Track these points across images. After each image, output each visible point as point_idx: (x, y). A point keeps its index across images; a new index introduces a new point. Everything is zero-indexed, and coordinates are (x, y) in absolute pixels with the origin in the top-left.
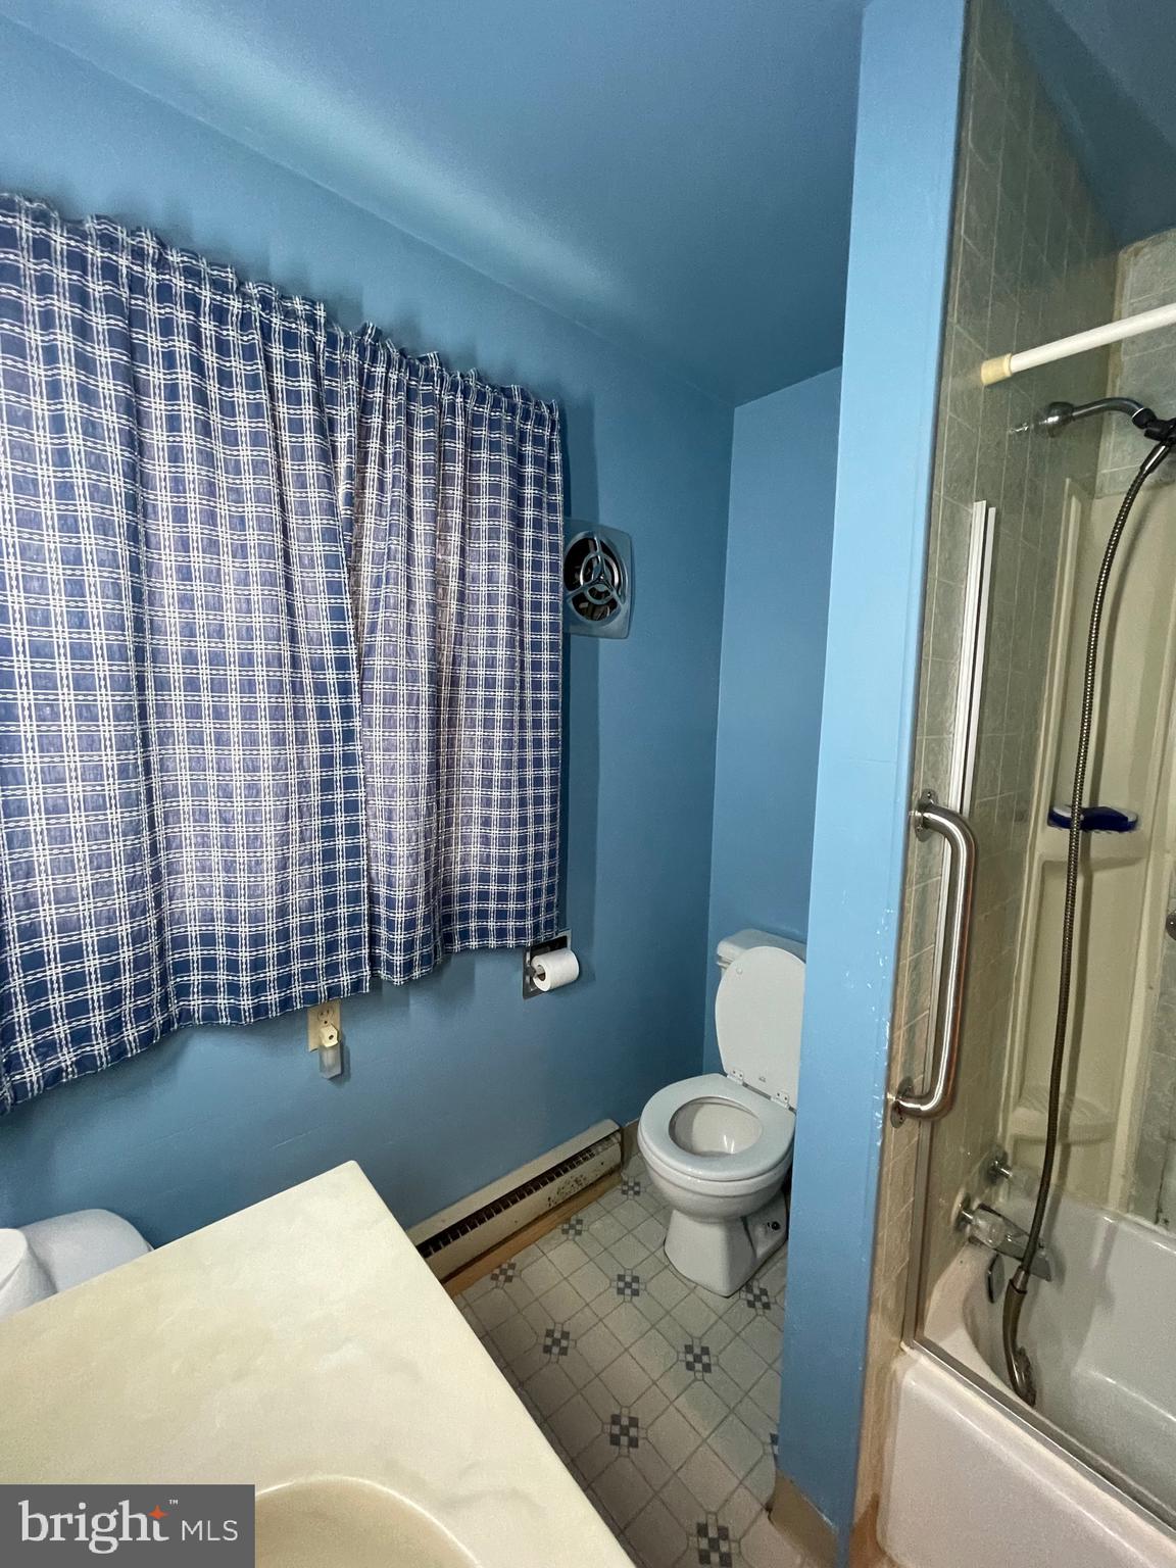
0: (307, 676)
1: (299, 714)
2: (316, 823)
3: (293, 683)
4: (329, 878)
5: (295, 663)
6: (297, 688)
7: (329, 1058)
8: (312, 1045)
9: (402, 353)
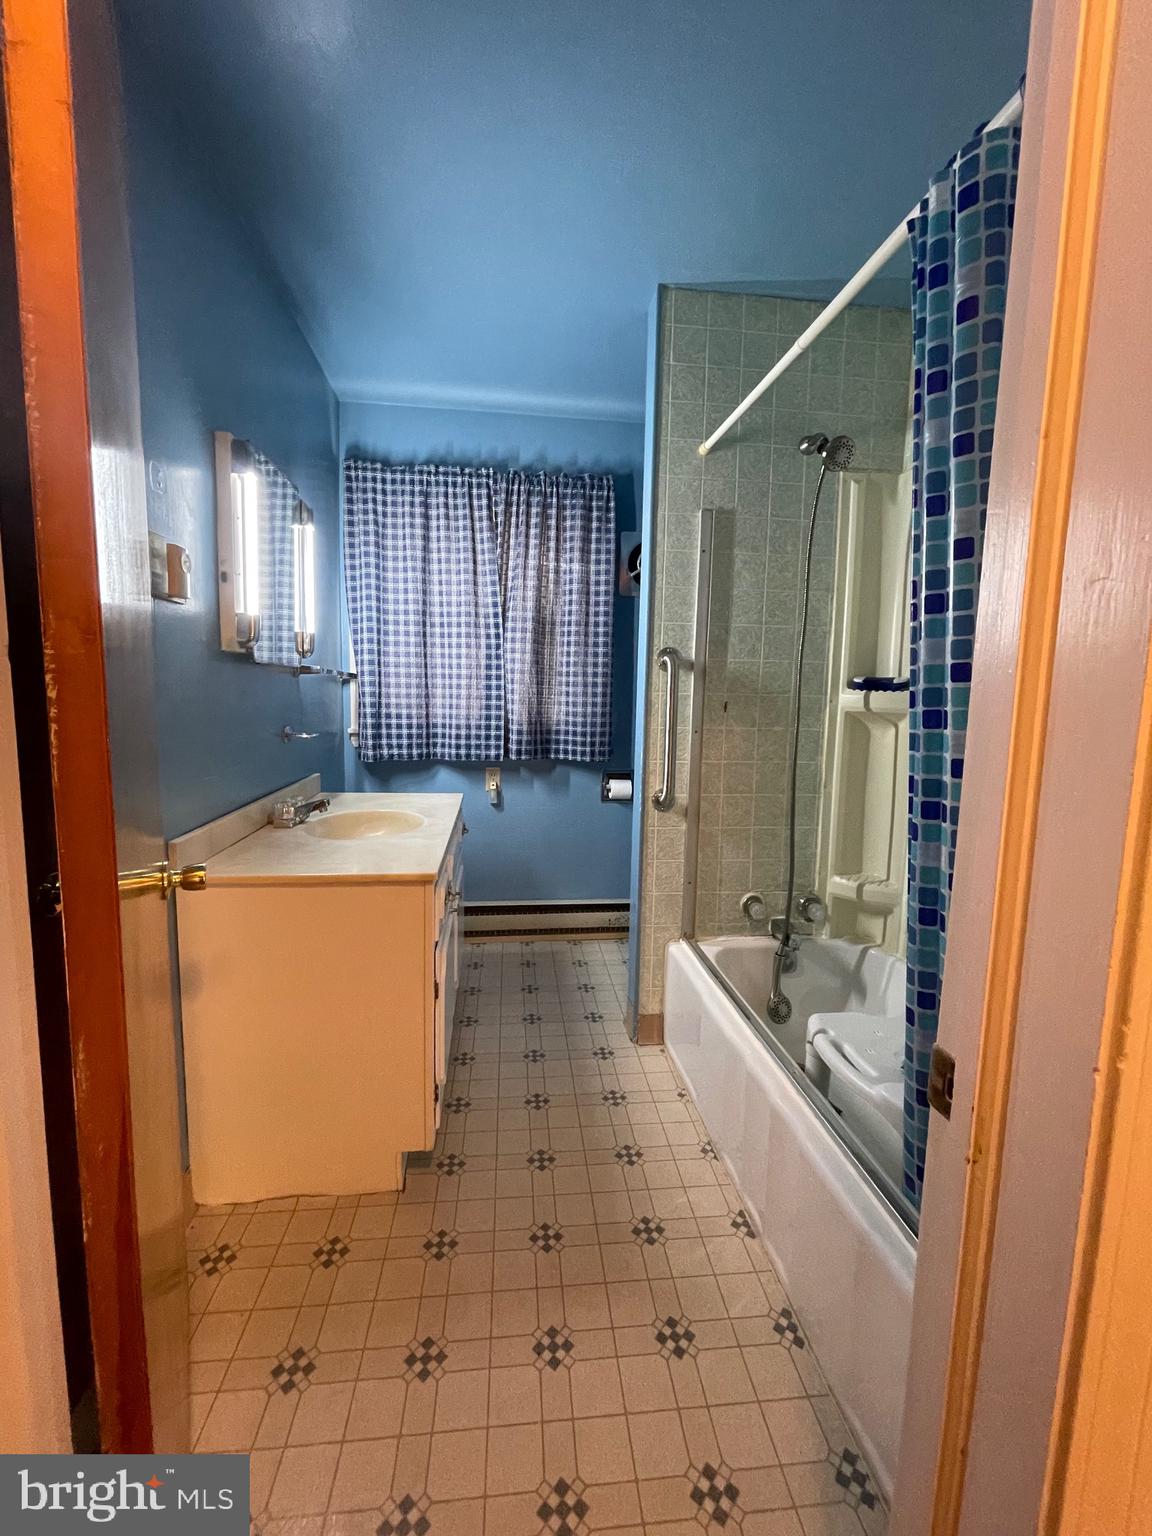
0: (482, 621)
1: (477, 636)
2: (484, 683)
3: (476, 624)
4: (488, 707)
5: (477, 615)
6: (477, 625)
7: (493, 794)
8: (487, 789)
9: (527, 477)
